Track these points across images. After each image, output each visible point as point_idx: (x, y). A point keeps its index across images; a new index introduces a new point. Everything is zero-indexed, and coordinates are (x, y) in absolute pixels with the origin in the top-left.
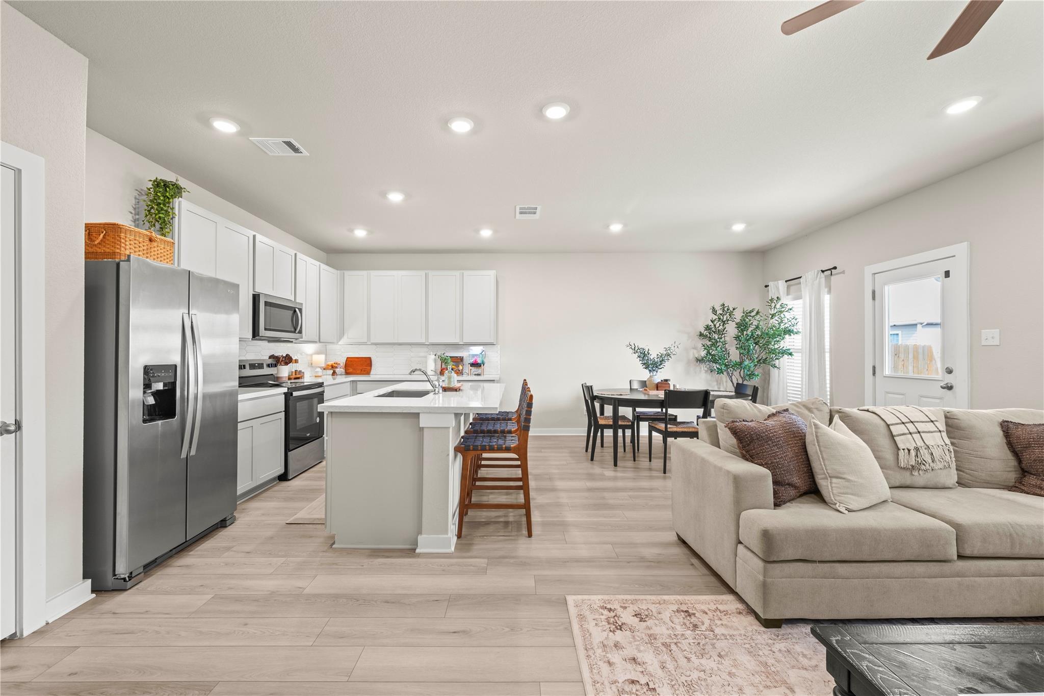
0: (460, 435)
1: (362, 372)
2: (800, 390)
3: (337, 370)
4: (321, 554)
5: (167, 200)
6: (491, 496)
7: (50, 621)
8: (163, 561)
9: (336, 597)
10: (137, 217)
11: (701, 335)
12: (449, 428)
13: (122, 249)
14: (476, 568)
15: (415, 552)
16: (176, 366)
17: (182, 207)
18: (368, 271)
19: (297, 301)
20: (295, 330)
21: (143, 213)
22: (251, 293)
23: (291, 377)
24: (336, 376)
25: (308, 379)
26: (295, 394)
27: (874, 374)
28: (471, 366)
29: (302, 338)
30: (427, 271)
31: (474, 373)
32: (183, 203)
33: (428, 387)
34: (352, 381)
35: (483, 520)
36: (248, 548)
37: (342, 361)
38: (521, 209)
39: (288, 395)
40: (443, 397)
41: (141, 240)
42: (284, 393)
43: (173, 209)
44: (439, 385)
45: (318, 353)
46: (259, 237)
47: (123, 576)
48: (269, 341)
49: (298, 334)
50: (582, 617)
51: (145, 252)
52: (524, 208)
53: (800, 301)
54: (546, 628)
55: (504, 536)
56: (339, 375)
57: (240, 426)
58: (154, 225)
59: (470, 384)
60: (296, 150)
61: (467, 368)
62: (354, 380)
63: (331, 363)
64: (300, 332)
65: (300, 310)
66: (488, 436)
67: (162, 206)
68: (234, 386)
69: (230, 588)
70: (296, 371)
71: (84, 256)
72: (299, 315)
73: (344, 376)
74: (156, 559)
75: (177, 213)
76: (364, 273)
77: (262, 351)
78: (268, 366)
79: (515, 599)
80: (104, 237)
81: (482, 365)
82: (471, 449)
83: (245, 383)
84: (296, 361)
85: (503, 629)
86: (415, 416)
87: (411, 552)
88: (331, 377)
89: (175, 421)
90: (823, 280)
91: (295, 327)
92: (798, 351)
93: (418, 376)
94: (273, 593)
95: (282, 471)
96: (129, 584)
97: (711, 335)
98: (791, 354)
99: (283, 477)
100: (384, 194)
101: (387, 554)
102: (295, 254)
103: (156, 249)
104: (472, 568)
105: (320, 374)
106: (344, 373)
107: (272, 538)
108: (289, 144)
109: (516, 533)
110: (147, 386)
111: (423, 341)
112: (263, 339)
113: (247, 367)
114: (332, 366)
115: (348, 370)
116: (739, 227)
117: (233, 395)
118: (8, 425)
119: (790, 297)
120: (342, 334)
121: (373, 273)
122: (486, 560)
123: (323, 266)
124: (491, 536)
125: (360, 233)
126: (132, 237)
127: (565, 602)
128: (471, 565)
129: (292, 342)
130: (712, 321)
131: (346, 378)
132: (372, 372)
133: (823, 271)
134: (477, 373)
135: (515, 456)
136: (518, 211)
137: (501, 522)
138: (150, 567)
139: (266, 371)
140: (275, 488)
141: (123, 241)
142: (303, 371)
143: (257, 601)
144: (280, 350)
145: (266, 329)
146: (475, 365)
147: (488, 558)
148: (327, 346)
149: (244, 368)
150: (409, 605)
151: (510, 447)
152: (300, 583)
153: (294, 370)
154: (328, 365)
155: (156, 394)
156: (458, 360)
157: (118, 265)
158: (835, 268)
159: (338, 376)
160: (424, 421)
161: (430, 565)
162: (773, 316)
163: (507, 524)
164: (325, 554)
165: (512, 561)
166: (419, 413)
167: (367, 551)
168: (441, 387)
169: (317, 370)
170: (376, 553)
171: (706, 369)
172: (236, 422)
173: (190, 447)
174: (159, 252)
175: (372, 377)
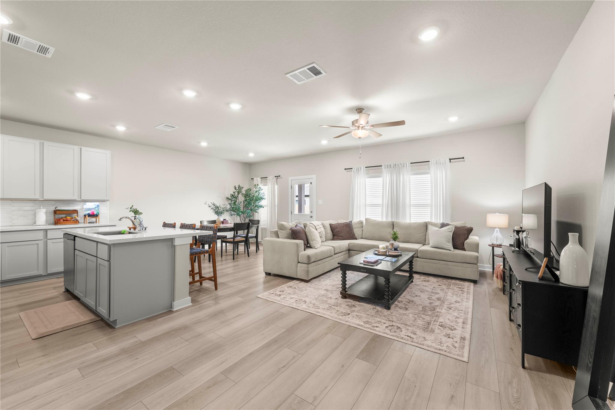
2: (266, 221)
11: (228, 198)
27: (291, 214)
53: (267, 187)
81: (98, 216)
86: (170, 240)
90: (275, 179)
92: (266, 206)
97: (233, 198)
98: (263, 207)
116: (251, 155)
119: (262, 184)
130: (234, 193)
133: (275, 177)
151: (208, 251)
158: (280, 176)
162: (256, 191)
166: (174, 238)
171: (229, 214)
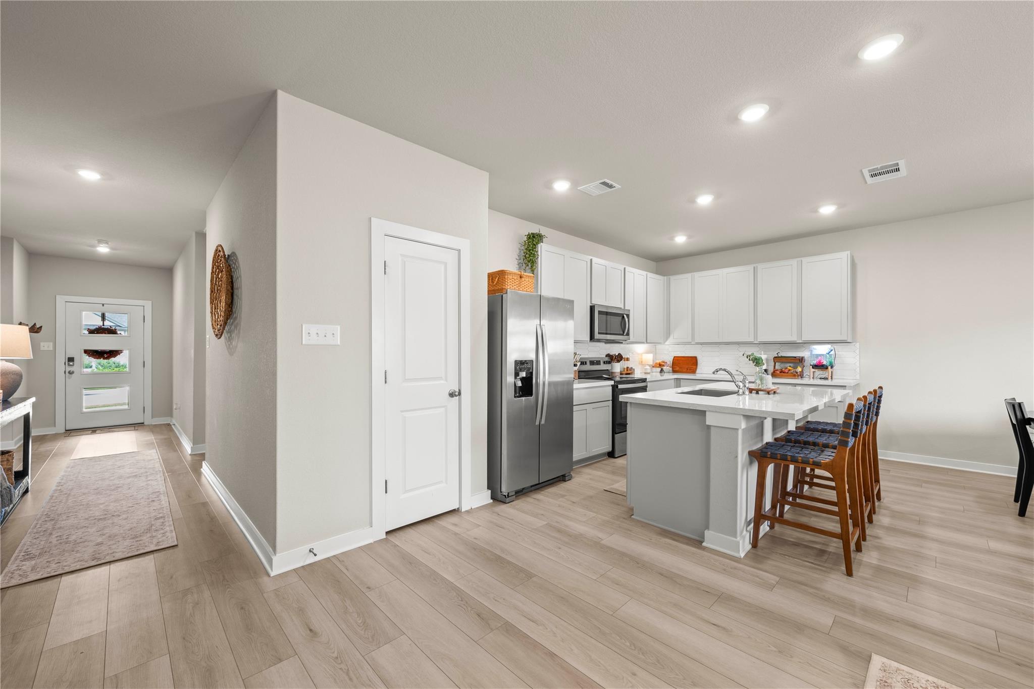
0: (762, 440)
1: (688, 371)
3: (665, 368)
4: (621, 519)
5: (535, 246)
6: (813, 519)
7: (473, 508)
8: (527, 493)
9: (623, 554)
10: (520, 261)
12: (737, 429)
13: (506, 286)
14: (761, 580)
15: (701, 544)
16: (532, 361)
17: (543, 249)
18: (692, 273)
19: (626, 308)
20: (624, 332)
21: (522, 258)
22: (589, 305)
23: (623, 372)
24: (663, 373)
25: (638, 375)
26: (620, 386)
28: (813, 368)
29: (629, 339)
30: (755, 265)
31: (819, 377)
32: (543, 246)
33: (731, 387)
34: (677, 379)
35: (792, 540)
36: (574, 499)
37: (669, 360)
38: (870, 171)
39: (614, 387)
40: (749, 399)
41: (516, 278)
42: (612, 385)
43: (537, 252)
44: (745, 386)
45: (647, 352)
46: (595, 260)
47: (504, 494)
48: (606, 343)
49: (626, 336)
50: (886, 684)
51: (518, 285)
52: (874, 170)
54: (826, 671)
55: (812, 563)
56: (667, 372)
57: (575, 408)
58: (528, 265)
59: (812, 389)
60: (611, 186)
61: (808, 371)
62: (679, 377)
63: (659, 361)
64: (628, 334)
65: (628, 316)
66: (800, 447)
67: (531, 251)
68: (571, 378)
69: (557, 522)
70: (627, 367)
71: (487, 293)
72: (627, 320)
73: (671, 374)
74: (523, 489)
75: (539, 254)
76: (689, 276)
77: (599, 351)
78: (604, 363)
79: (799, 627)
80: (498, 280)
81: (830, 367)
82: (769, 456)
83: (584, 375)
84: (628, 359)
85: (769, 647)
86: (701, 413)
87: (698, 543)
88: (659, 373)
89: (532, 398)
91: (624, 330)
93: (722, 375)
94: (581, 535)
95: (610, 449)
96: (508, 500)
99: (611, 455)
100: (693, 201)
101: (676, 538)
102: (625, 269)
103: (523, 283)
104: (758, 579)
105: (649, 371)
106: (671, 371)
107: (591, 497)
108: (604, 184)
109: (831, 566)
110: (517, 374)
111: (751, 339)
112: (599, 341)
113: (588, 363)
114: (660, 364)
115: (675, 368)
117: (569, 384)
118: (455, 392)
120: (668, 334)
121: (697, 275)
122: (778, 579)
123: (650, 275)
124: (794, 558)
125: (681, 239)
126: (511, 277)
127: (868, 660)
128: (757, 577)
129: (622, 343)
131: (673, 375)
132: (698, 371)
134: (823, 376)
135: (828, 474)
136: (867, 175)
137: (816, 548)
138: (520, 493)
139: (603, 367)
140: (605, 462)
141: (506, 280)
142: (633, 368)
143: (571, 536)
144: (615, 350)
145: (599, 333)
146: (819, 366)
147: (781, 577)
148: (657, 346)
149: (586, 364)
150: (680, 584)
151: (820, 463)
152: (600, 535)
153: (625, 367)
154: (656, 364)
155: (522, 379)
156: (797, 361)
157: (502, 296)
159: (665, 374)
160: (710, 420)
161: (712, 561)
163: (822, 552)
164: (624, 520)
165: (812, 590)
166: (705, 411)
167: (659, 529)
168: (748, 388)
169: (646, 367)
170: (665, 533)
172: (572, 406)
173: (541, 418)
174: (525, 284)
175: (698, 376)
